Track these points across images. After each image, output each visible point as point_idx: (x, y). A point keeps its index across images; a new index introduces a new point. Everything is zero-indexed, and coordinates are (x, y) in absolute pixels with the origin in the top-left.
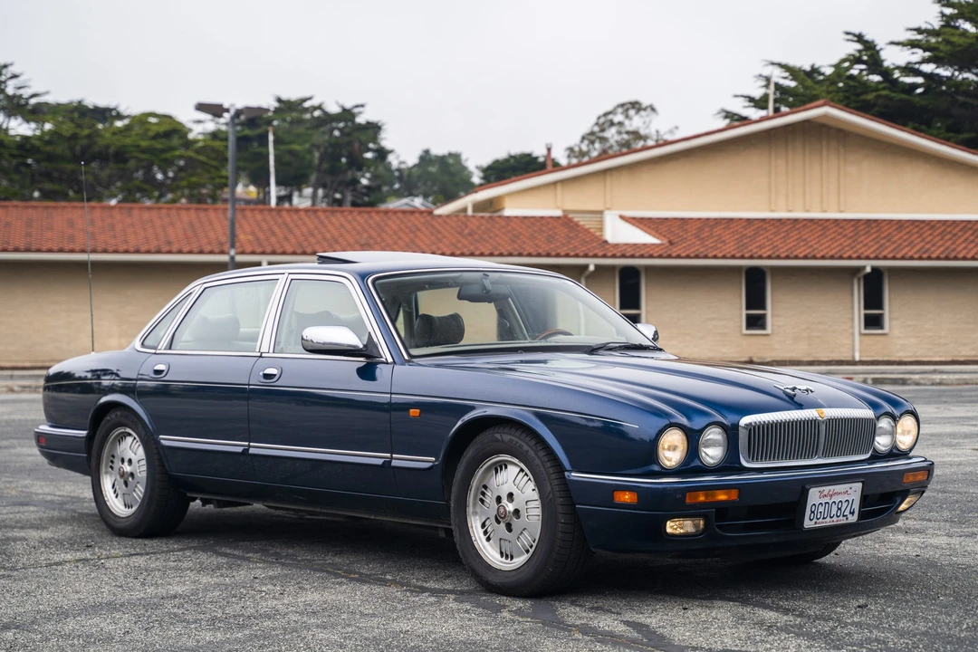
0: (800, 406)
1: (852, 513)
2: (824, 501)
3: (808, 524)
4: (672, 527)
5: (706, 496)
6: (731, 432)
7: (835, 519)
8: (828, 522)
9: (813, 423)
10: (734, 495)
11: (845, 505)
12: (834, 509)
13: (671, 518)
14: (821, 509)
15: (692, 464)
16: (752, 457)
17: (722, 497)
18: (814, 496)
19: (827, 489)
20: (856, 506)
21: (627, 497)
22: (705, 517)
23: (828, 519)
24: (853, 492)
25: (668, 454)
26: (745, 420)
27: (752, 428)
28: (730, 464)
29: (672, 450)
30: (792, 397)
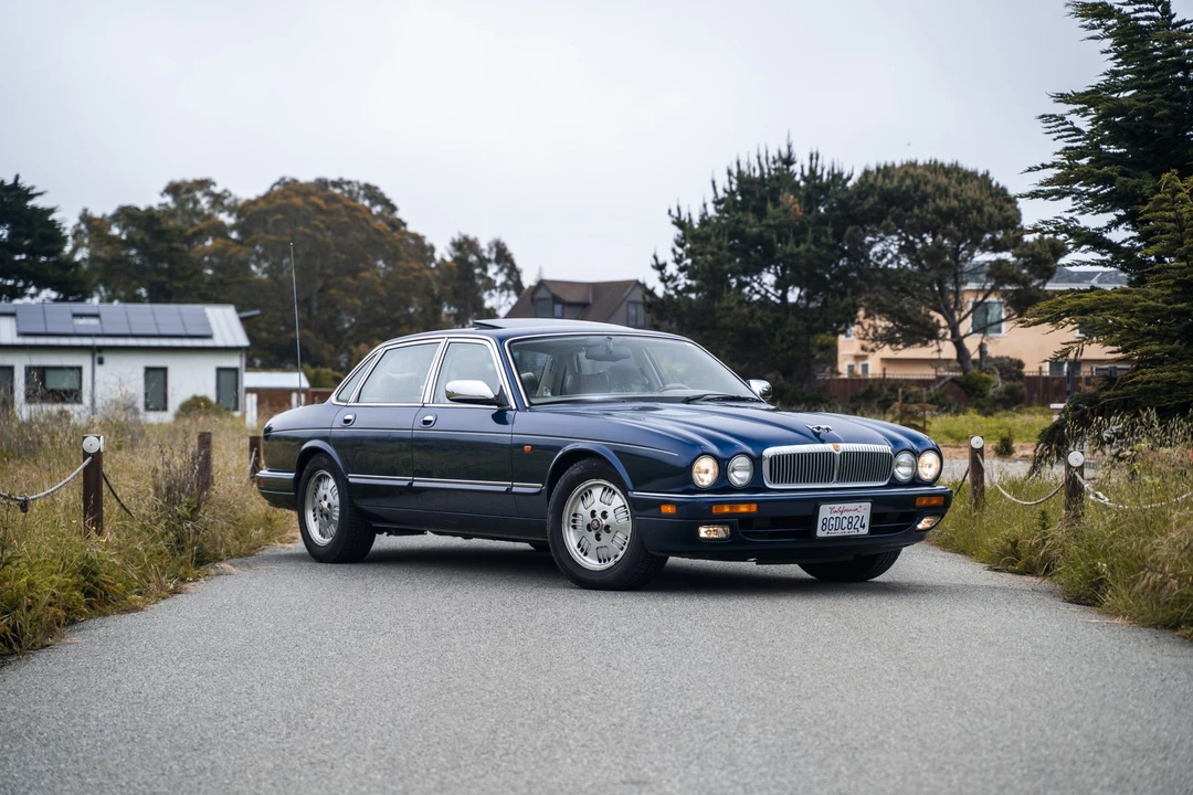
0: (823, 442)
1: (863, 527)
2: (835, 515)
3: (820, 533)
4: (703, 532)
5: (731, 508)
6: (756, 462)
7: (846, 530)
8: (840, 533)
9: (831, 455)
10: (754, 508)
11: (855, 520)
12: (845, 523)
13: (702, 525)
14: (833, 522)
15: (722, 484)
16: (774, 480)
17: (743, 509)
18: (825, 511)
19: (837, 506)
20: (866, 521)
21: (669, 509)
22: (731, 525)
23: (840, 530)
24: (864, 510)
25: (702, 475)
26: (769, 452)
27: (774, 459)
28: (755, 485)
29: (705, 473)
30: (817, 435)
